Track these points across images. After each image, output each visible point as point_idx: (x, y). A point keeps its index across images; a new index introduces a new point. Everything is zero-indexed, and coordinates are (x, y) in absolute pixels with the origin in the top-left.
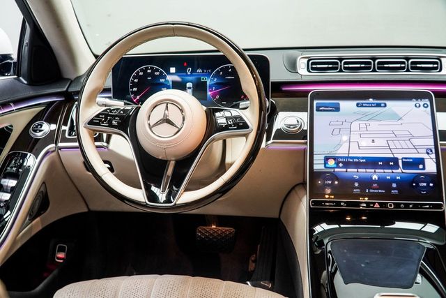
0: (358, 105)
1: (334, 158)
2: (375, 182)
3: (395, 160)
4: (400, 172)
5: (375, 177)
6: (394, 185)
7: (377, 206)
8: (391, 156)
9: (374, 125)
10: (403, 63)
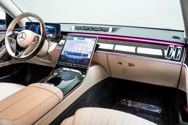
0: (78, 39)
1: (67, 52)
2: (74, 59)
3: (81, 54)
4: (81, 57)
5: (75, 58)
6: (78, 60)
7: (71, 65)
8: (81, 53)
9: (80, 44)
10: (98, 29)
